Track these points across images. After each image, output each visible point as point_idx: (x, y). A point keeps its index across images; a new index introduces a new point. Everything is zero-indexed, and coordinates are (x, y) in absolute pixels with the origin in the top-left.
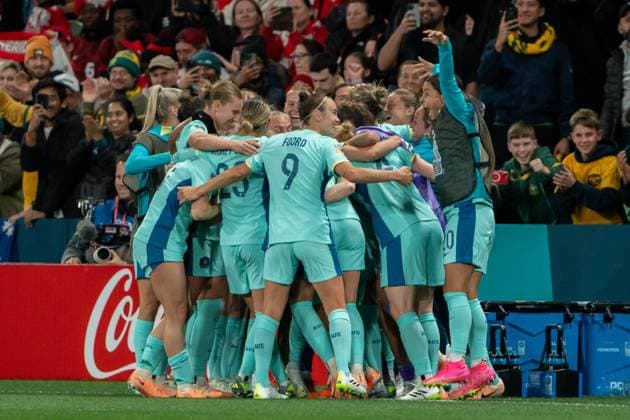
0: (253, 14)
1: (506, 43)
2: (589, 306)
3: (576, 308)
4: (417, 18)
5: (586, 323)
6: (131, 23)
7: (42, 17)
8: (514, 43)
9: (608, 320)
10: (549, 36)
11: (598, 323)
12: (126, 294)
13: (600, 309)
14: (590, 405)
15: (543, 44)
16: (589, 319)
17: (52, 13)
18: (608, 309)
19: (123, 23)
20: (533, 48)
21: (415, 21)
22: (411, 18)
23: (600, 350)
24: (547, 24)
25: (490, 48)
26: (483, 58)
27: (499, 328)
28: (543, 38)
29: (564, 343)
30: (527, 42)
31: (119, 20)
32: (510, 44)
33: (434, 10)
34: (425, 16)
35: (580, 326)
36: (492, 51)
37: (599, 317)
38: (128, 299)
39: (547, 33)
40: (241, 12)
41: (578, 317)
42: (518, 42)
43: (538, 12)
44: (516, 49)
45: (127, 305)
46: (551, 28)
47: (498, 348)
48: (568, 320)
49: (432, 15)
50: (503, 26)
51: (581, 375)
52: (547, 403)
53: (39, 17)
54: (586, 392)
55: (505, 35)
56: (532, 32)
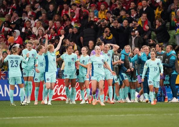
9: (168, 87)
10: (112, 36)
12: (57, 84)
20: (109, 38)
28: (111, 36)
38: (58, 85)
43: (109, 31)
45: (57, 86)
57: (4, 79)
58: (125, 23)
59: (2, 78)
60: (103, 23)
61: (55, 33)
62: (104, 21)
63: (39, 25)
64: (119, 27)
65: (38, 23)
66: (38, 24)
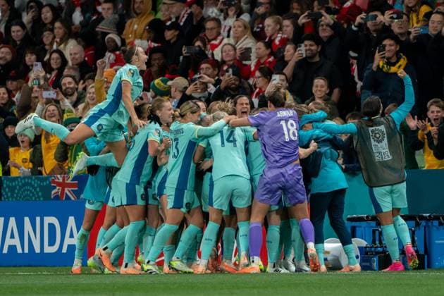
0: (232, 53)
1: (378, 66)
2: (430, 216)
3: (422, 218)
4: (304, 52)
5: (429, 227)
6: (162, 61)
7: (111, 58)
8: (383, 66)
9: (441, 224)
10: (403, 62)
11: (435, 226)
13: (437, 218)
14: (432, 274)
15: (400, 66)
16: (430, 224)
17: (116, 55)
18: (441, 218)
19: (157, 61)
20: (393, 69)
21: (302, 54)
22: (300, 52)
23: (437, 242)
24: (402, 54)
25: (369, 69)
26: (365, 75)
27: (378, 230)
28: (400, 63)
29: (416, 238)
30: (390, 66)
31: (155, 59)
32: (381, 67)
33: (313, 48)
34: (308, 52)
35: (425, 228)
36: (370, 71)
37: (436, 223)
39: (402, 60)
40: (225, 52)
41: (423, 223)
42: (385, 66)
43: (396, 48)
44: (384, 70)
46: (404, 57)
47: (377, 242)
48: (418, 225)
49: (312, 51)
50: (377, 56)
51: (426, 256)
52: (407, 273)
53: (109, 58)
54: (429, 266)
55: (378, 61)
56: (393, 60)
57: (73, 199)
58: (436, 25)
59: (69, 194)
60: (375, 25)
61: (269, 56)
62: (376, 16)
63: (243, 31)
64: (415, 38)
65: (239, 27)
66: (240, 29)
